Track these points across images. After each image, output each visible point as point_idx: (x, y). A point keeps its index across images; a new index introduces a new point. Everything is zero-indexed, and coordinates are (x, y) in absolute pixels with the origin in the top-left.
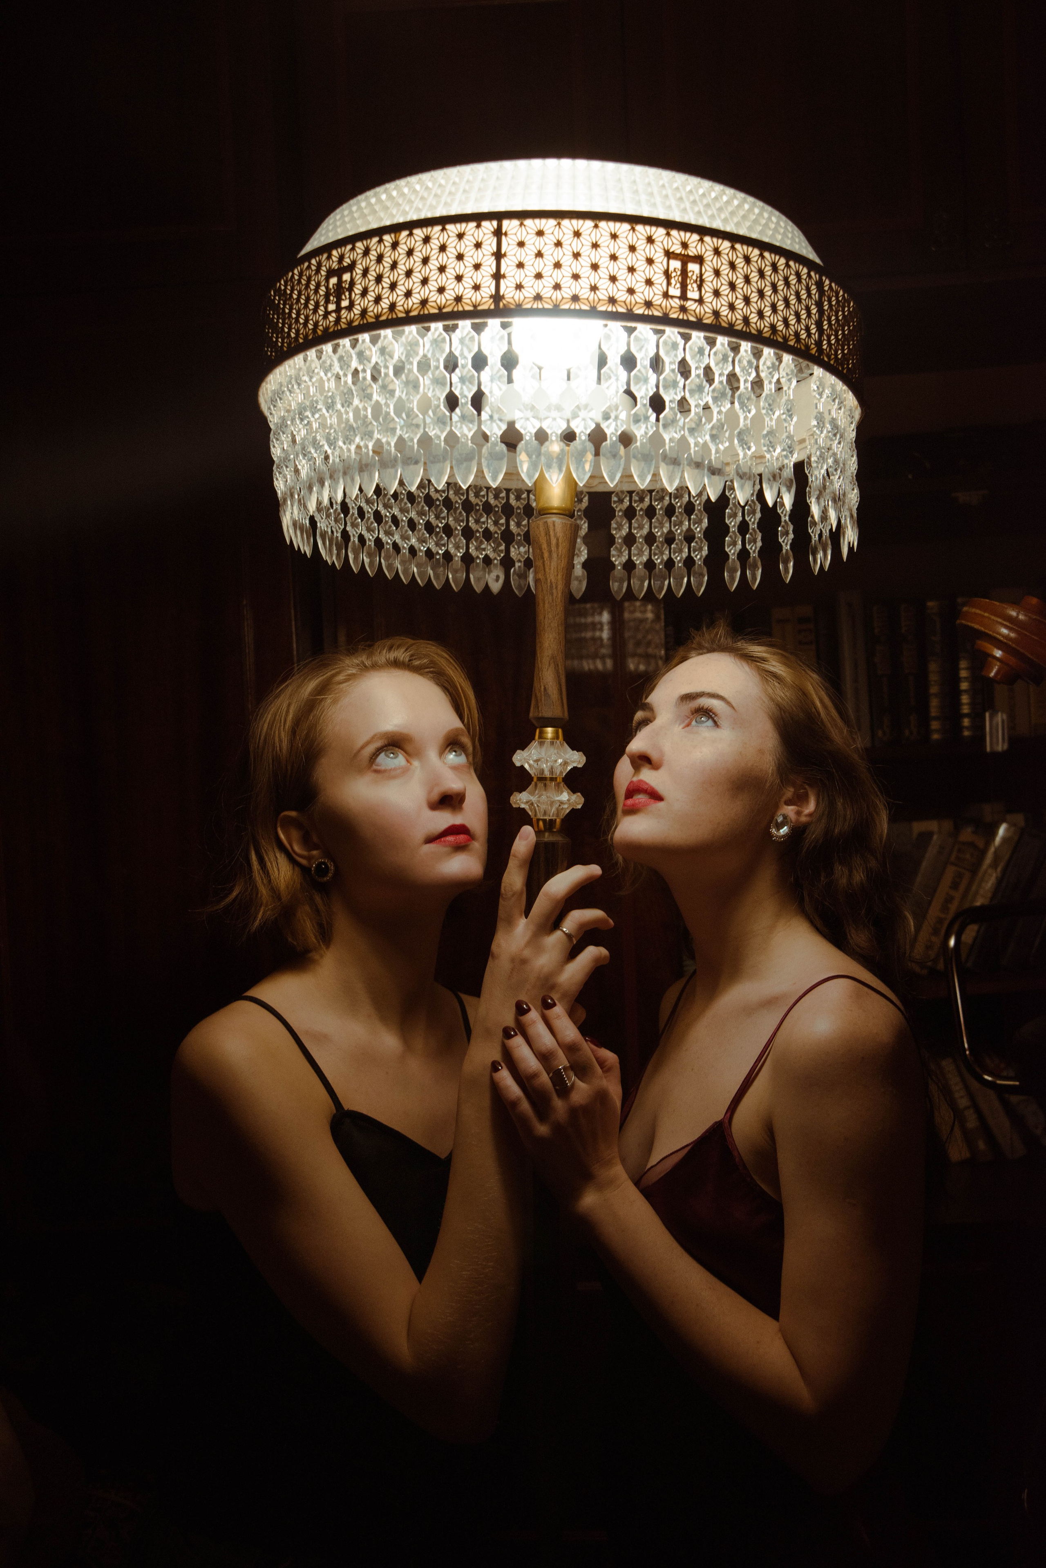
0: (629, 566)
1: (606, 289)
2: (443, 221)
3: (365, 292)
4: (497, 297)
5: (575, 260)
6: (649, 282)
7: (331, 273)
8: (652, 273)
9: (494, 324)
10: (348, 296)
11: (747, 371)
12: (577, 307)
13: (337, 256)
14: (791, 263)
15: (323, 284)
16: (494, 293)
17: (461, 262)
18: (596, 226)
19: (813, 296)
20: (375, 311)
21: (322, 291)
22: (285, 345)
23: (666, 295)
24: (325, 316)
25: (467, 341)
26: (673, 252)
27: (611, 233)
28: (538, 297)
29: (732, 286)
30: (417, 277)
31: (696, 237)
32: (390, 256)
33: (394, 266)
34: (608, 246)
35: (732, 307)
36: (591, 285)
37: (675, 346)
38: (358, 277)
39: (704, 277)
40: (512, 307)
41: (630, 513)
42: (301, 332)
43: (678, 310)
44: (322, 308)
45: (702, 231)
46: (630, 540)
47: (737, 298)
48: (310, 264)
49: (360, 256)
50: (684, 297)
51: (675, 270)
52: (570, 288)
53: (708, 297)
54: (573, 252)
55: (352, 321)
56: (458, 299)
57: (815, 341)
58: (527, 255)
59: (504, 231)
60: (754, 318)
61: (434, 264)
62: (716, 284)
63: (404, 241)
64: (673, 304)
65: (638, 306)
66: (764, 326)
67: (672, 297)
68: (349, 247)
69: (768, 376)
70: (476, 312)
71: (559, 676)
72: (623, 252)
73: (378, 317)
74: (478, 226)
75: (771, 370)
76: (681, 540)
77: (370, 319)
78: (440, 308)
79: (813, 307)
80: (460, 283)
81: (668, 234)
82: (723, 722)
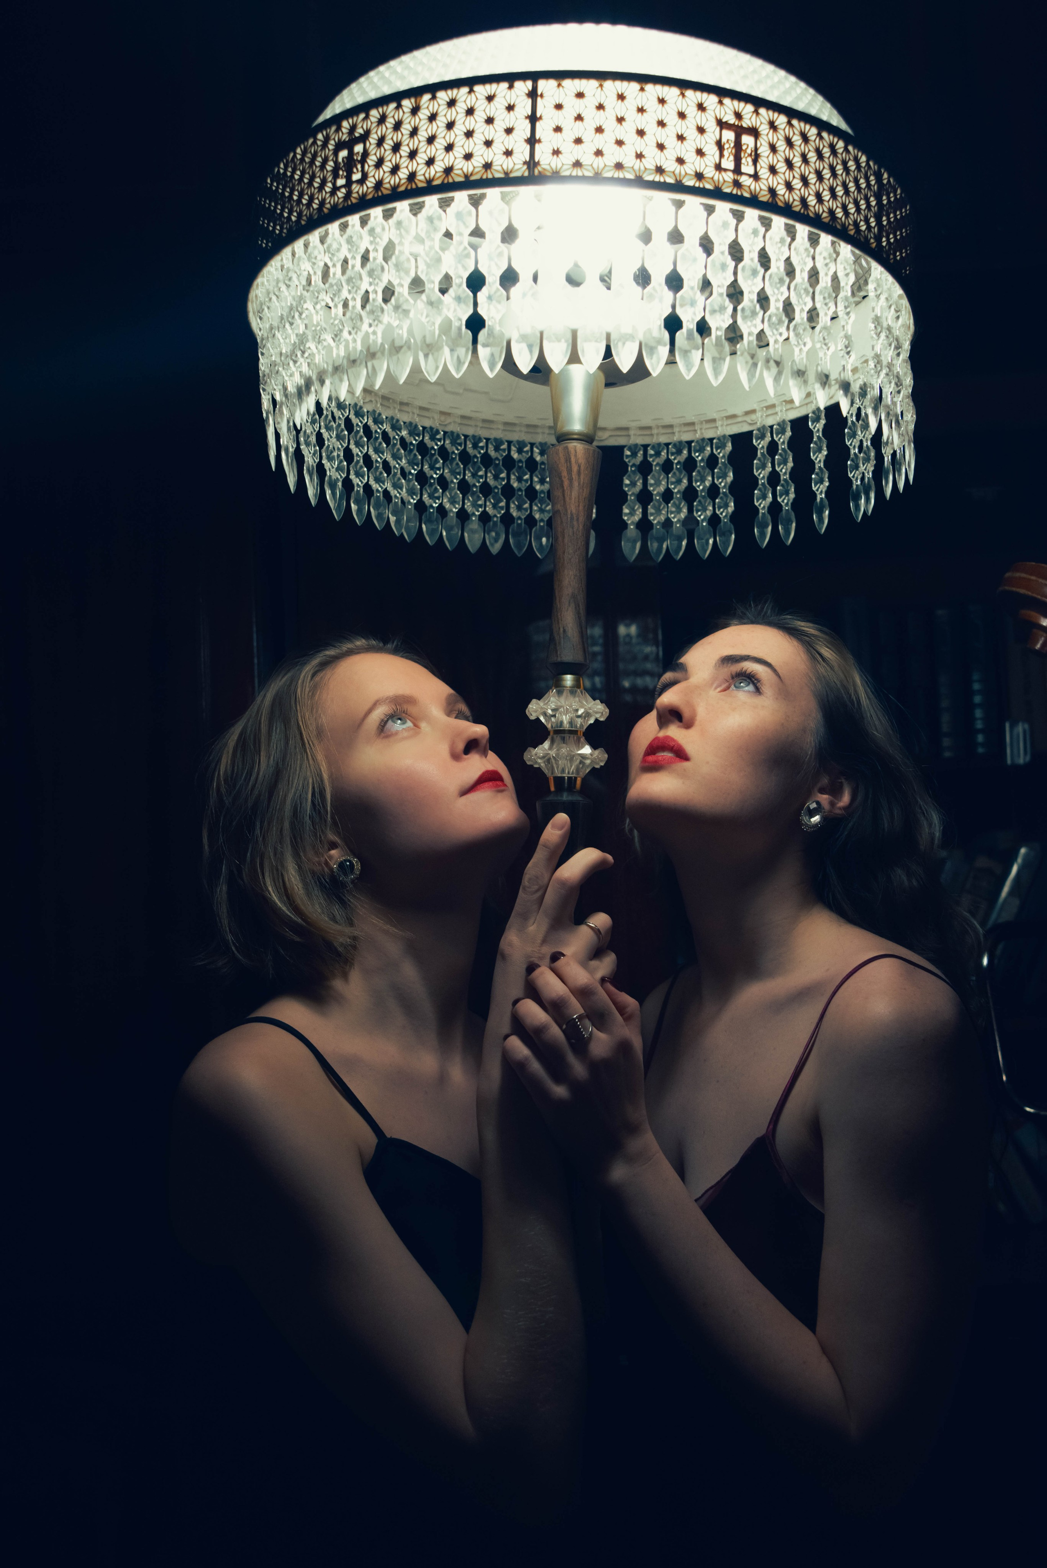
1: (653, 158)
2: (471, 82)
3: (380, 163)
4: (531, 163)
5: (619, 125)
6: (700, 152)
7: (340, 146)
8: (703, 143)
9: (528, 191)
10: (360, 169)
11: (803, 259)
12: (621, 176)
13: (348, 127)
14: (850, 148)
15: (331, 158)
16: (528, 160)
17: (491, 126)
18: (642, 89)
19: (872, 188)
20: (392, 183)
21: (330, 166)
22: (285, 231)
23: (718, 167)
24: (333, 193)
25: (496, 214)
26: (726, 122)
27: (659, 98)
28: (577, 164)
29: (789, 164)
30: (440, 143)
31: (750, 108)
32: (410, 123)
33: (414, 132)
34: (655, 112)
35: (789, 186)
36: (636, 153)
37: (725, 224)
38: (372, 147)
39: (759, 152)
40: (549, 173)
41: (645, 468)
42: (305, 213)
43: (731, 184)
44: (330, 185)
45: (758, 102)
46: (644, 498)
47: (794, 177)
48: (316, 139)
49: (374, 125)
50: (737, 170)
51: (728, 141)
52: (613, 154)
53: (764, 173)
54: (617, 117)
55: (365, 195)
56: (487, 166)
57: (874, 234)
58: (565, 118)
59: (539, 93)
60: (812, 201)
61: (460, 129)
62: (772, 159)
63: (426, 105)
64: (727, 179)
65: (687, 177)
66: (823, 210)
67: (725, 170)
68: (362, 116)
69: (825, 267)
70: (507, 180)
71: (579, 618)
72: (671, 119)
73: (394, 188)
74: (511, 87)
75: (828, 261)
76: (704, 497)
77: (386, 192)
78: (466, 176)
79: (872, 199)
80: (490, 149)
81: (721, 102)
82: (767, 689)
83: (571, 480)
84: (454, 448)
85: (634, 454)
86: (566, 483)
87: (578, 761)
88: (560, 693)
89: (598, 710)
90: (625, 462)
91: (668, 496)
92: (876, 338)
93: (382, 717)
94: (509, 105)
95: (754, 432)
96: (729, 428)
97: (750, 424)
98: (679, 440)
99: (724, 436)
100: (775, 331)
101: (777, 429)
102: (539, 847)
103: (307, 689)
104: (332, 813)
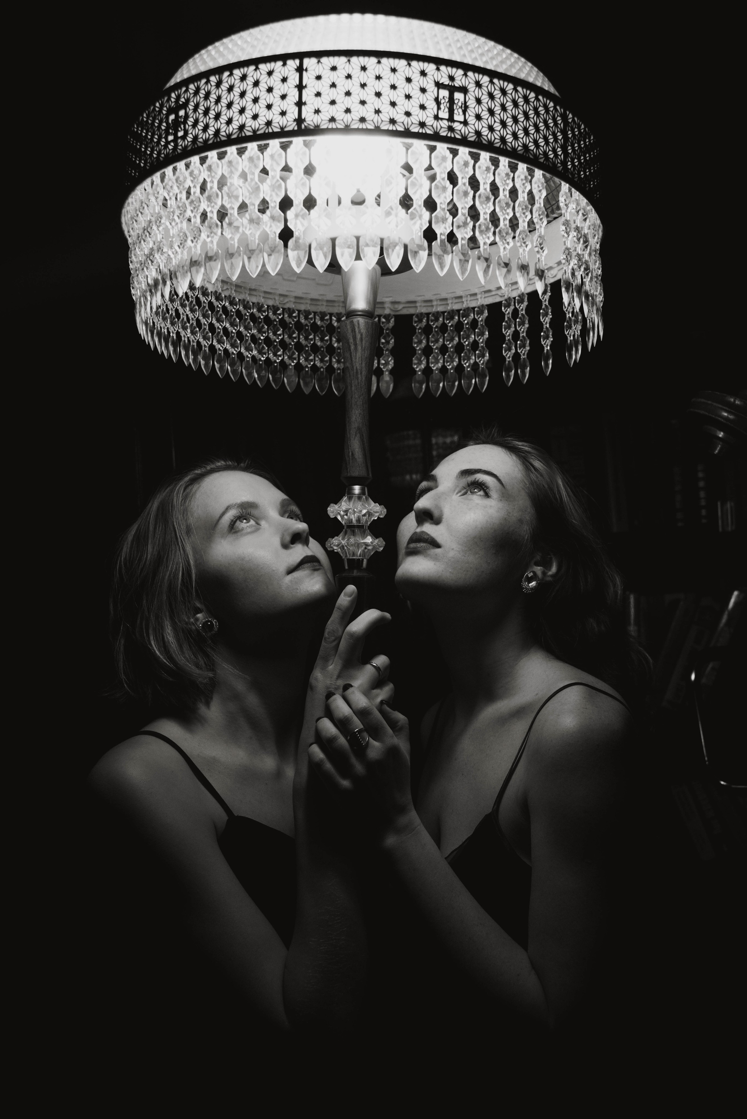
0: (427, 371)
1: (388, 112)
2: (256, 62)
3: (196, 123)
4: (300, 120)
5: (362, 89)
6: (423, 107)
7: (170, 111)
8: (425, 100)
9: (298, 141)
10: (183, 128)
11: (505, 181)
12: (364, 127)
13: (175, 97)
14: (540, 97)
15: (164, 121)
16: (297, 118)
17: (271, 94)
18: (379, 62)
19: (559, 126)
20: (204, 138)
21: (164, 126)
22: (138, 174)
23: (437, 118)
24: (166, 146)
25: (276, 157)
26: (442, 83)
27: (391, 68)
28: (332, 120)
29: (491, 112)
30: (236, 108)
31: (460, 72)
32: (215, 93)
33: (218, 100)
34: (389, 78)
35: (491, 129)
36: (375, 109)
37: (444, 159)
38: (191, 112)
39: (467, 104)
40: (312, 128)
41: (427, 330)
42: (149, 161)
43: (447, 130)
44: (164, 140)
45: (466, 68)
46: (428, 351)
47: (495, 122)
48: (155, 106)
49: (192, 95)
50: (451, 119)
51: (443, 97)
52: (358, 111)
53: (471, 120)
54: (361, 83)
55: (186, 147)
56: (269, 123)
57: (561, 160)
58: (323, 86)
59: (305, 68)
60: (509, 138)
61: (249, 97)
62: (478, 109)
63: (226, 80)
64: (443, 125)
65: (413, 126)
66: (518, 145)
67: (442, 119)
68: (184, 89)
69: (522, 186)
70: (283, 133)
71: (363, 444)
72: (401, 83)
73: (206, 141)
74: (284, 64)
75: (524, 181)
76: (468, 350)
77: (200, 144)
78: (254, 131)
79: (559, 134)
80: (270, 111)
81: (438, 69)
82: (494, 494)
83: (356, 345)
84: (291, 321)
85: (420, 321)
86: (352, 347)
87: (364, 547)
88: (350, 499)
89: (378, 510)
90: (414, 326)
91: (444, 349)
92: (566, 235)
93: (232, 518)
94: (284, 77)
95: (503, 302)
96: (486, 299)
97: (501, 296)
98: (451, 309)
99: (483, 305)
100: (484, 236)
101: (518, 300)
102: (335, 609)
103: (181, 499)
104: (195, 587)
